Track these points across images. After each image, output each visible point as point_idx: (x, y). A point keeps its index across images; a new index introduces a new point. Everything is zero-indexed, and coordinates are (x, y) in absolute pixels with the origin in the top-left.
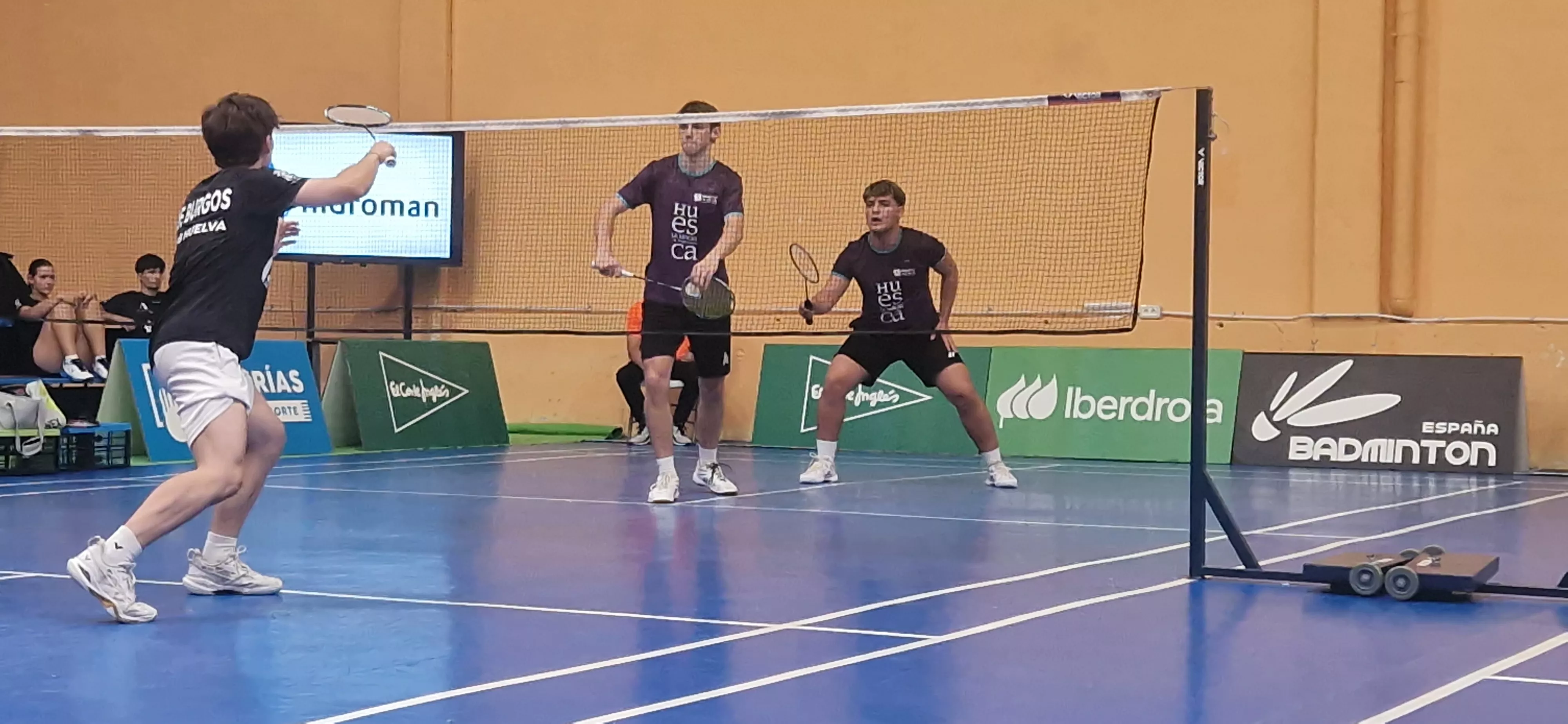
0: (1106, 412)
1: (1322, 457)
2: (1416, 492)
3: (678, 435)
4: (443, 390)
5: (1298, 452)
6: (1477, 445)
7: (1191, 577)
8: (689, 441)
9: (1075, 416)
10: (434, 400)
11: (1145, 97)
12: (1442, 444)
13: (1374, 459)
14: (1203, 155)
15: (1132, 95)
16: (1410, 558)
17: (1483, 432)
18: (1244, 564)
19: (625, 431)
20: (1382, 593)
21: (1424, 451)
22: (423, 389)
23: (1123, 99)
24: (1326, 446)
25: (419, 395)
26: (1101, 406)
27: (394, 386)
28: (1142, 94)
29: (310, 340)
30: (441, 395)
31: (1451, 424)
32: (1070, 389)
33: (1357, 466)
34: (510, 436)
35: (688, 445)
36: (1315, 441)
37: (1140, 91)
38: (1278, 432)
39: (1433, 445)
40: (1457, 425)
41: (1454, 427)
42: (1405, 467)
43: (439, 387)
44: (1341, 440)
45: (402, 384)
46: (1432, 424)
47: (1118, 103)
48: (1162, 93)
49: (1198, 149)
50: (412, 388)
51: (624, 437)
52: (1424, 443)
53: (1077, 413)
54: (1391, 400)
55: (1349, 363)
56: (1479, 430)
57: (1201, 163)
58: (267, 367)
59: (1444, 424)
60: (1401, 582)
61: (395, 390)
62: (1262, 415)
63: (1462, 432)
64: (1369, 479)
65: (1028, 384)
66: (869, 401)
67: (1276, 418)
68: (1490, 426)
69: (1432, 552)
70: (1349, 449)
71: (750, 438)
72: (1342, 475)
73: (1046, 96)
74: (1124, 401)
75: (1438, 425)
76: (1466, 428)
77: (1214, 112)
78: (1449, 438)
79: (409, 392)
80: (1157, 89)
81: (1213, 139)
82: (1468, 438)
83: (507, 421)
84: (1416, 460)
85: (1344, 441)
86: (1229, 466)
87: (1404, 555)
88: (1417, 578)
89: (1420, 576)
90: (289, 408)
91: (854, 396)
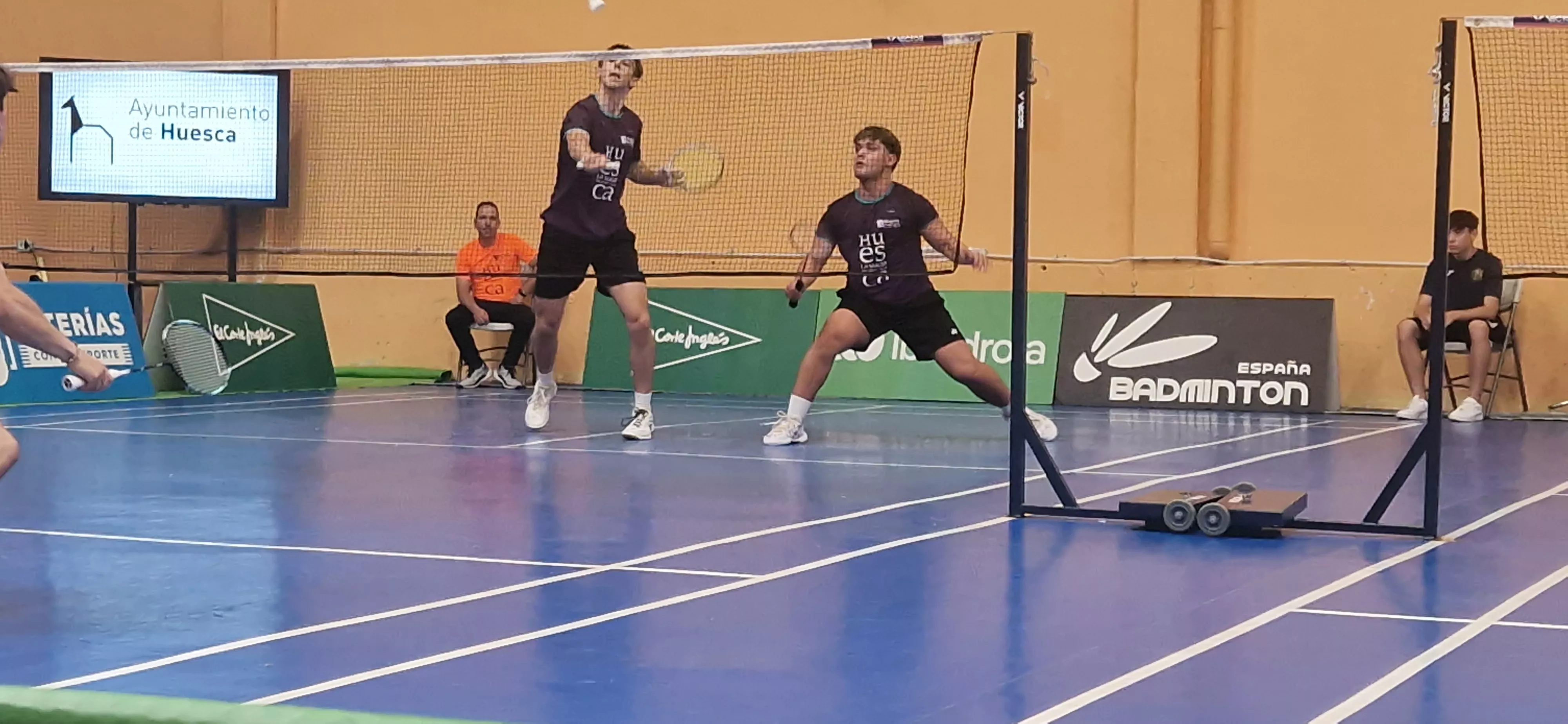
1: (1141, 397)
2: (1231, 431)
3: (508, 378)
4: (268, 333)
5: (1118, 393)
6: (1290, 385)
7: (1010, 515)
8: (519, 384)
9: (902, 358)
10: (260, 343)
11: (966, 41)
12: (1256, 384)
13: (1191, 400)
14: (1022, 98)
15: (954, 39)
16: (1222, 494)
17: (1296, 372)
18: (1063, 503)
19: (455, 374)
20: (1194, 530)
21: (1240, 391)
22: (248, 332)
23: (945, 42)
24: (1145, 387)
25: (243, 338)
27: (218, 329)
28: (963, 39)
29: (132, 282)
30: (267, 338)
31: (1265, 365)
33: (1175, 406)
34: (338, 380)
35: (518, 388)
36: (1135, 382)
37: (961, 35)
38: (1098, 373)
39: (1248, 385)
40: (1271, 366)
41: (1268, 367)
42: (1221, 407)
43: (265, 330)
44: (1160, 380)
45: (227, 327)
46: (1247, 364)
47: (940, 47)
48: (984, 37)
49: (1018, 93)
50: (236, 331)
51: (453, 380)
52: (1240, 383)
53: (904, 355)
54: (1208, 341)
55: (1168, 305)
56: (1292, 370)
57: (1021, 107)
58: (87, 310)
59: (1259, 364)
60: (1213, 519)
61: (219, 333)
62: (1084, 356)
63: (1276, 372)
64: (1187, 420)
66: (699, 344)
67: (1097, 359)
68: (1303, 366)
69: (1244, 489)
70: (1168, 390)
71: (580, 381)
72: (1160, 414)
73: (870, 39)
75: (1253, 366)
76: (1280, 368)
77: (1033, 57)
78: (1263, 378)
79: (233, 335)
80: (979, 33)
81: (1033, 83)
82: (1282, 379)
83: (334, 365)
84: (1232, 400)
85: (1163, 382)
86: (1051, 407)
87: (1217, 492)
88: (1228, 514)
89: (1231, 512)
90: (110, 351)
91: (685, 338)
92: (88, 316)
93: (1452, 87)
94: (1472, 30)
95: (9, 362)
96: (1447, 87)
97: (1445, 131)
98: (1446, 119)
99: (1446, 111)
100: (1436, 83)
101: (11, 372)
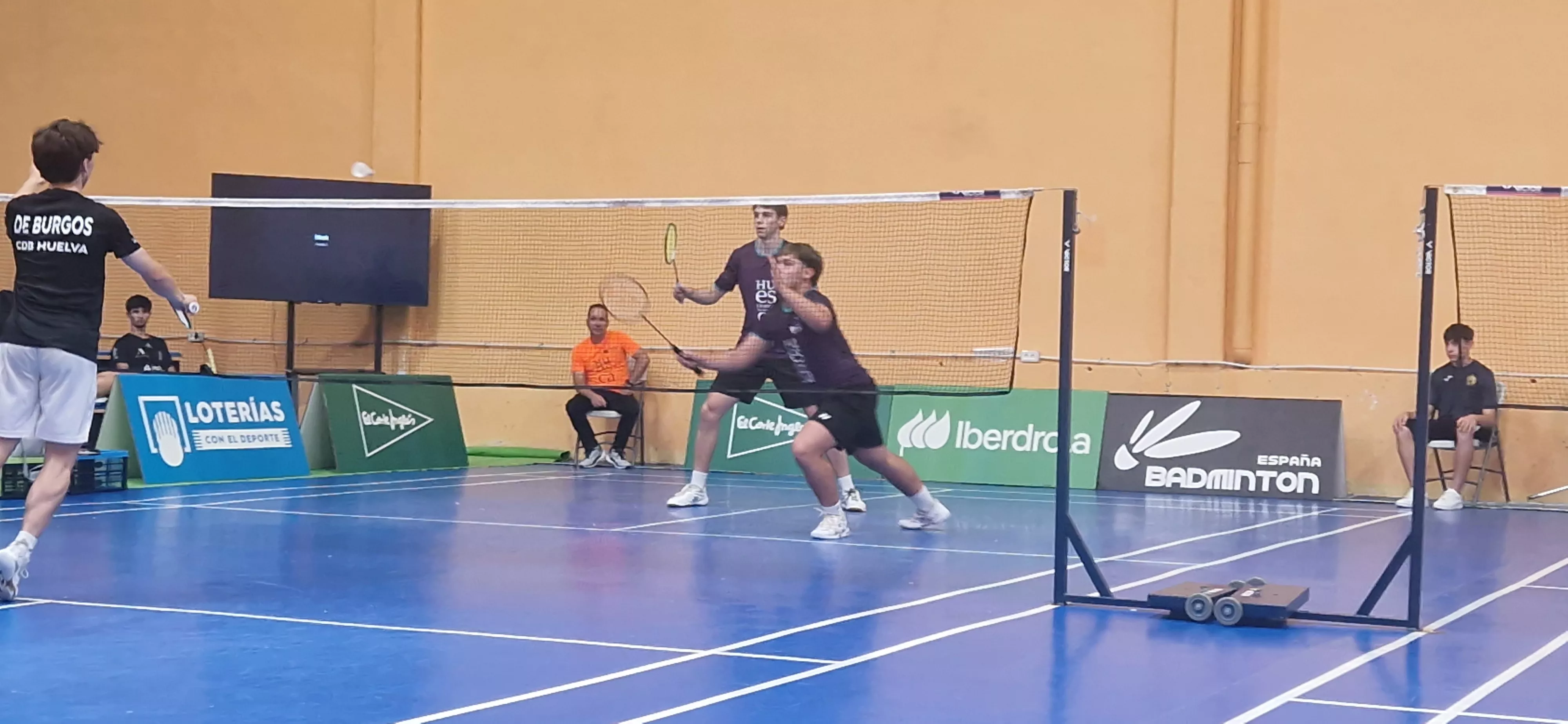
0: (992, 443)
1: (1173, 484)
2: (1251, 518)
3: (619, 460)
4: (410, 419)
5: (1153, 480)
6: (1303, 475)
7: (1055, 603)
8: (628, 464)
9: (965, 447)
10: (402, 428)
11: (1021, 196)
12: (1274, 474)
13: (1217, 487)
15: (1010, 194)
16: (1236, 588)
17: (1308, 464)
18: (1099, 591)
19: (573, 454)
20: (1211, 619)
21: (1259, 480)
22: (392, 418)
23: (1003, 197)
24: (1177, 475)
25: (388, 424)
26: (987, 438)
27: (366, 416)
28: (1018, 194)
29: (290, 371)
30: (408, 423)
31: (1282, 457)
32: (961, 423)
33: (1202, 493)
34: (470, 458)
35: (628, 468)
36: (1168, 470)
37: (1017, 190)
38: (1136, 463)
39: (1266, 475)
40: (1286, 458)
41: (1284, 460)
42: (1243, 494)
43: (407, 416)
44: (1189, 470)
45: (373, 414)
46: (1266, 457)
47: (998, 200)
48: (1035, 193)
49: (1064, 241)
50: (382, 417)
52: (1259, 473)
53: (966, 445)
54: (1232, 436)
55: (1197, 404)
56: (1305, 462)
57: (1067, 253)
58: (252, 399)
59: (1276, 457)
60: (1228, 611)
61: (367, 419)
62: (1123, 448)
63: (1291, 464)
64: (1213, 505)
65: (925, 418)
66: (787, 432)
68: (1314, 459)
69: (1255, 583)
70: (1197, 478)
71: (682, 463)
72: (1190, 501)
73: (938, 193)
74: (1007, 433)
75: (1271, 457)
76: (1294, 461)
77: (1078, 210)
78: (1280, 469)
79: (379, 421)
80: (1031, 189)
81: (1078, 233)
82: (1295, 470)
83: (467, 445)
84: (1252, 487)
85: (1192, 471)
86: (1094, 492)
87: (1232, 585)
88: (1241, 608)
89: (1243, 605)
90: (271, 435)
91: (775, 427)
92: (253, 405)
93: (1434, 245)
94: (1451, 196)
95: (183, 444)
96: (1429, 244)
97: (1428, 281)
98: (1428, 272)
99: (1429, 264)
100: (1420, 241)
101: (185, 454)
